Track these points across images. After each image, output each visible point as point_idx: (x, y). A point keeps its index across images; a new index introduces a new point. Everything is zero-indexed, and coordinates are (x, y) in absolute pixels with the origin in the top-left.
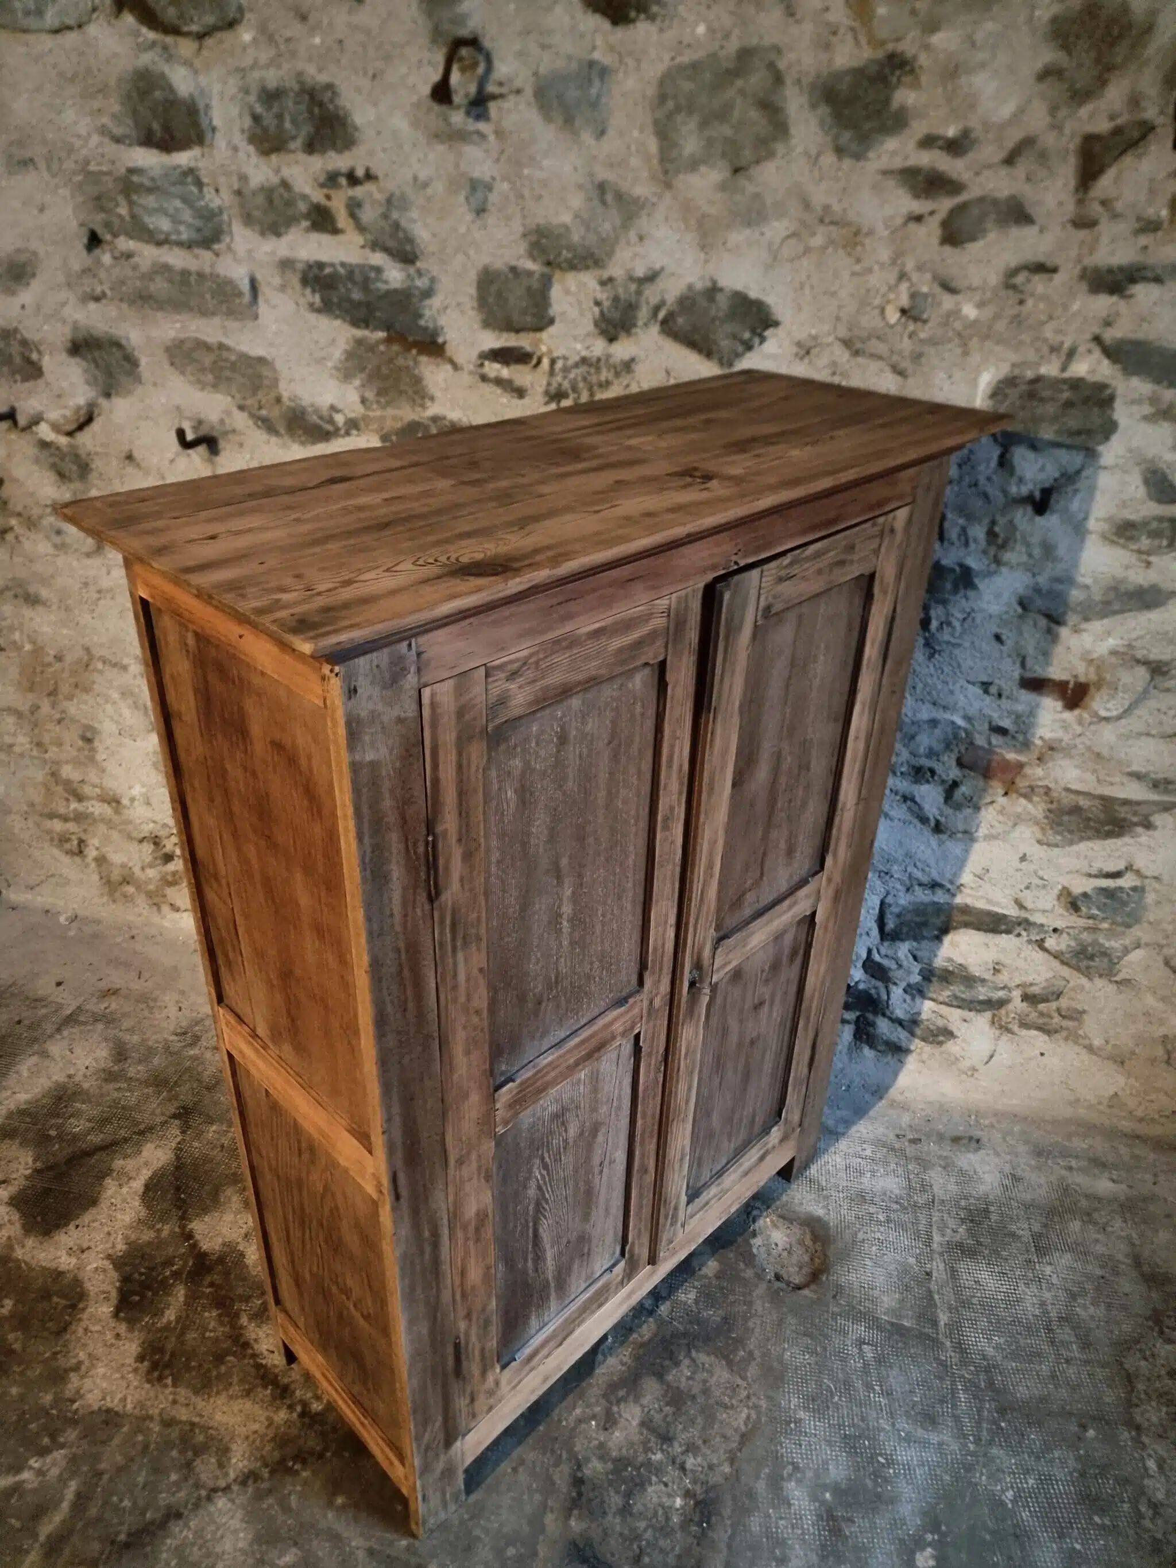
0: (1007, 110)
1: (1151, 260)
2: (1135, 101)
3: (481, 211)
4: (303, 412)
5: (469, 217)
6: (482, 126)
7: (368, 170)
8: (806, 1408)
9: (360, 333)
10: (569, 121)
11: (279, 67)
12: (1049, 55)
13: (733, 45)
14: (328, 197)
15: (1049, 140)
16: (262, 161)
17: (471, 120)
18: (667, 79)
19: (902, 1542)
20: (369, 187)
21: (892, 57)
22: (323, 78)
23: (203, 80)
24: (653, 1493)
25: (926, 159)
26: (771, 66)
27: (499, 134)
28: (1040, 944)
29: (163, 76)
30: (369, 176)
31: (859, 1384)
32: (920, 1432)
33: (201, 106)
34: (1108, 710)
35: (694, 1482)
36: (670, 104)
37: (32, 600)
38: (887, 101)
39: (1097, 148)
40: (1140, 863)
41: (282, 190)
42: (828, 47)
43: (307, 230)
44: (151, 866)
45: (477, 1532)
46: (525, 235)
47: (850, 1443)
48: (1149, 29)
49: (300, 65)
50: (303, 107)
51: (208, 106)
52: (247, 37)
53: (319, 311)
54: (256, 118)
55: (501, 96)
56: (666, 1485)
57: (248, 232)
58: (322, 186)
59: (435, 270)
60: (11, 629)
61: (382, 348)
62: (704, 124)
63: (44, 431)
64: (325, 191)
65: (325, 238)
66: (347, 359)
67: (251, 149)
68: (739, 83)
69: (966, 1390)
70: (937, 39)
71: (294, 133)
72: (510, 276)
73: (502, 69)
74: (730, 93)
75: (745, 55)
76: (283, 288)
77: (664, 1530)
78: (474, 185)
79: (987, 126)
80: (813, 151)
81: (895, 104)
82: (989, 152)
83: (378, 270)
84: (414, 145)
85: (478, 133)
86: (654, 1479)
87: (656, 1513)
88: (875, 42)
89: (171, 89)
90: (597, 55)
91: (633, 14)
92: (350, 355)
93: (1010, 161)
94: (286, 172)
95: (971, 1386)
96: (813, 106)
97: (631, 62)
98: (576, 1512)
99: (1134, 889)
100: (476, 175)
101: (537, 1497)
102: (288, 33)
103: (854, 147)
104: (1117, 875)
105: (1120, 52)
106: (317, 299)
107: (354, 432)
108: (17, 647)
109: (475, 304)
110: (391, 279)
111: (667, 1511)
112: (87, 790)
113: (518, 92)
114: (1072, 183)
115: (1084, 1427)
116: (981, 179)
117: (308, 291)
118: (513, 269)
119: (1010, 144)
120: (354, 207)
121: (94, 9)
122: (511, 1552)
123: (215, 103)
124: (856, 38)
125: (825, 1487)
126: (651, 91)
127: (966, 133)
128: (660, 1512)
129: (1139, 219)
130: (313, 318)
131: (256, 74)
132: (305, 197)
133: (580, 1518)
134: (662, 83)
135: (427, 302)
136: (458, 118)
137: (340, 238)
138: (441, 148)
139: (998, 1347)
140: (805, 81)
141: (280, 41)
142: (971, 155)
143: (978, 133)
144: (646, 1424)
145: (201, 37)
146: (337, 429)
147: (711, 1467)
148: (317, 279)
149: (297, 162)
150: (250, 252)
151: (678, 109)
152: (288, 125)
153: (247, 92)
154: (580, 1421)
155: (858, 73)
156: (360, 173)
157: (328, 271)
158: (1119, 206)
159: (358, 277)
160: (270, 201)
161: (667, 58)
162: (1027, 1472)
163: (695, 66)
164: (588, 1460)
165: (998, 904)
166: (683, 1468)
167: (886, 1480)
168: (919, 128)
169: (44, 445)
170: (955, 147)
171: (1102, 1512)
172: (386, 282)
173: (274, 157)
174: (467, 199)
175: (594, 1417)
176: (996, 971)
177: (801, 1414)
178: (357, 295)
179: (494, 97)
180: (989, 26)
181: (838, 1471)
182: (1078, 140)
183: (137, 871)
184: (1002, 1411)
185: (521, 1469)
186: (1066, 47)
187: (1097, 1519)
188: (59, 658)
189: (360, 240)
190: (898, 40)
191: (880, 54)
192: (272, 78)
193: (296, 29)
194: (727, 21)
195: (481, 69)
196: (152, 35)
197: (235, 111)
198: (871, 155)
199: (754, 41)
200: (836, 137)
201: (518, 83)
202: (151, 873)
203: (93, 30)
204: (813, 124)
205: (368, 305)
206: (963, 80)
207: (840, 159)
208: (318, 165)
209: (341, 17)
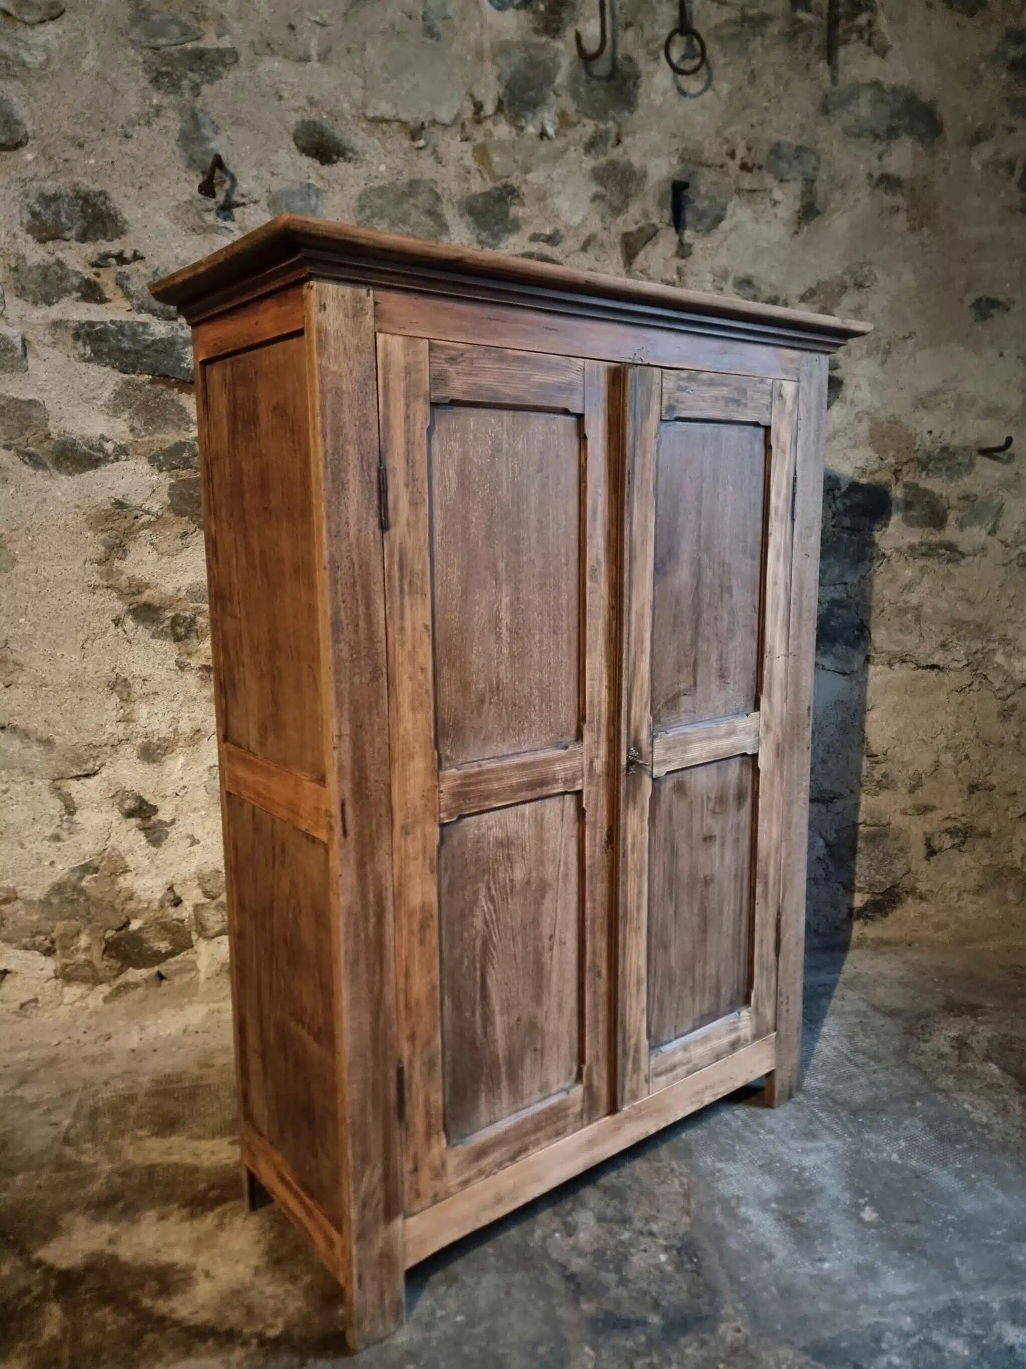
0: (577, 219)
2: (646, 214)
4: (74, 443)
6: (228, 224)
7: (135, 252)
8: (720, 1161)
9: (126, 376)
11: (57, 180)
12: (595, 188)
13: (405, 178)
14: (98, 275)
15: (603, 236)
16: (38, 246)
17: (219, 220)
18: (365, 195)
19: (845, 1211)
20: (136, 265)
21: (506, 186)
22: (96, 187)
24: (638, 1261)
25: (535, 247)
26: (432, 190)
27: (243, 229)
30: (137, 257)
31: (747, 1134)
32: (810, 1145)
35: (667, 1238)
36: (368, 212)
38: (506, 214)
39: (631, 240)
41: (56, 268)
42: (467, 180)
43: (77, 300)
45: (501, 1351)
47: (768, 1168)
48: (645, 175)
49: (76, 179)
50: (77, 208)
52: (30, 157)
53: (89, 360)
54: (35, 215)
55: (243, 204)
56: (645, 1251)
57: (21, 302)
58: (94, 265)
61: (148, 387)
64: (95, 270)
65: (94, 307)
66: (115, 398)
67: (29, 237)
68: (412, 200)
69: (822, 1111)
70: (529, 177)
71: (69, 225)
73: (243, 186)
74: (406, 207)
75: (414, 184)
76: (54, 345)
77: (666, 1279)
79: (568, 228)
80: (466, 241)
81: (511, 216)
82: (571, 243)
83: (145, 325)
84: (174, 236)
85: (226, 228)
86: (633, 1250)
87: (650, 1272)
88: (495, 177)
90: (311, 181)
91: (335, 157)
92: (118, 394)
93: (584, 248)
94: (60, 255)
95: (823, 1108)
96: (462, 216)
97: (338, 188)
98: (581, 1298)
101: (541, 1303)
102: (66, 156)
103: (490, 241)
105: (633, 188)
106: (88, 350)
107: (124, 457)
110: (156, 332)
111: (658, 1267)
113: (255, 202)
114: (621, 262)
115: (913, 1103)
116: (570, 259)
117: (80, 344)
119: (583, 239)
120: (121, 282)
122: (542, 1350)
124: (482, 176)
125: (768, 1201)
126: (354, 204)
127: (557, 232)
128: (652, 1270)
130: (82, 367)
131: (36, 185)
132: (77, 273)
133: (589, 1300)
134: (360, 199)
136: (210, 218)
137: (108, 305)
138: (196, 238)
139: (824, 1081)
140: (454, 200)
141: (59, 161)
142: (561, 245)
143: (563, 231)
144: (601, 1219)
146: (108, 455)
147: (674, 1224)
148: (88, 334)
149: (70, 248)
150: (21, 317)
151: (373, 215)
152: (64, 219)
153: (27, 196)
154: (544, 1238)
155: (486, 196)
156: (128, 254)
157: (99, 327)
158: (651, 272)
159: (127, 331)
160: (45, 276)
161: (362, 183)
162: (896, 1139)
163: (382, 191)
164: (569, 1261)
166: (651, 1234)
167: (808, 1181)
168: (528, 230)
170: (552, 239)
171: (957, 1142)
172: (152, 335)
173: (50, 244)
175: (555, 1231)
177: (719, 1165)
178: (126, 345)
179: (238, 205)
180: (559, 170)
181: (770, 1187)
182: (620, 237)
184: (854, 1113)
185: (513, 1290)
186: (603, 184)
187: (958, 1147)
189: (127, 305)
190: (508, 177)
191: (499, 184)
192: (50, 187)
193: (73, 153)
194: (399, 163)
195: (228, 186)
197: (16, 210)
198: (502, 245)
199: (419, 176)
200: (478, 236)
201: (256, 196)
204: (463, 226)
205: (135, 352)
206: (549, 201)
207: (483, 247)
208: (91, 250)
209: (113, 147)
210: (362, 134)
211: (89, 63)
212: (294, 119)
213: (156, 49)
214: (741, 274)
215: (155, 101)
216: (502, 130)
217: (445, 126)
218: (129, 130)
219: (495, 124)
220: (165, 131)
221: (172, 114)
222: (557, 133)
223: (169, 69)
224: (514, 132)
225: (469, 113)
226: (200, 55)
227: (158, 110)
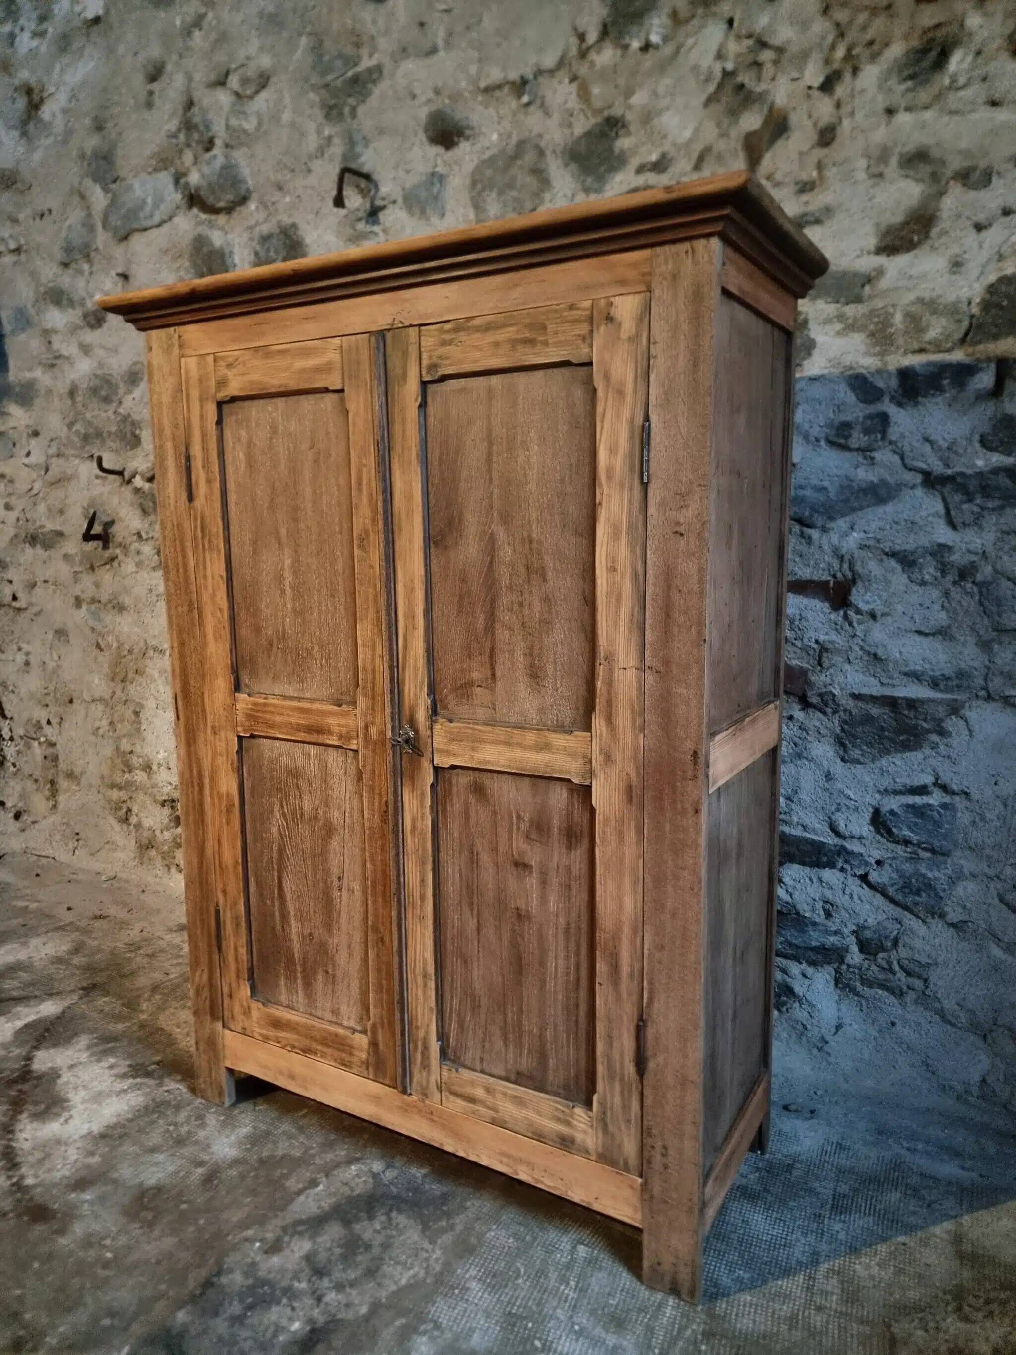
0: (687, 134)
1: (810, 208)
6: (376, 228)
8: (481, 1281)
10: (423, 212)
11: (269, 222)
13: (514, 140)
15: (721, 146)
17: (368, 226)
18: (478, 169)
21: (608, 119)
22: (290, 221)
23: (229, 236)
24: (276, 1313)
25: (641, 180)
26: (537, 147)
27: (385, 231)
28: (864, 878)
29: (207, 238)
31: (554, 1275)
33: (227, 251)
34: (867, 602)
35: (323, 1313)
36: (479, 186)
37: (120, 608)
38: (611, 150)
39: (755, 141)
40: (945, 779)
42: (570, 125)
44: (168, 829)
47: (511, 1321)
49: (280, 218)
50: (281, 239)
51: (231, 252)
52: (253, 207)
54: (256, 254)
55: (385, 207)
56: (293, 1310)
60: (108, 633)
62: (501, 193)
63: (138, 482)
68: (519, 162)
70: (633, 100)
71: (275, 257)
73: (385, 189)
74: (514, 171)
75: (521, 144)
77: (267, 1345)
79: (677, 147)
80: (569, 195)
81: (617, 151)
82: (683, 164)
85: (371, 232)
86: (285, 1302)
87: (267, 1329)
88: (596, 113)
89: (212, 245)
90: (438, 169)
91: (456, 139)
93: (697, 166)
96: (566, 165)
97: (456, 168)
98: (189, 1307)
99: (944, 806)
101: (162, 1286)
102: (273, 200)
103: (596, 185)
104: (922, 790)
108: (109, 646)
111: (279, 1331)
112: (135, 760)
113: (394, 202)
119: (695, 156)
121: (177, 208)
122: (106, 1322)
123: (236, 250)
124: (585, 115)
125: (458, 1351)
126: (468, 182)
127: (664, 156)
128: (272, 1329)
129: (797, 183)
131: (258, 229)
133: (191, 1312)
134: (473, 174)
136: (361, 226)
140: (558, 150)
141: (269, 204)
142: (671, 170)
143: (672, 153)
144: (308, 1258)
145: (229, 210)
147: (348, 1306)
151: (484, 188)
152: (272, 253)
153: (253, 240)
154: (246, 1240)
155: (588, 135)
158: (778, 176)
161: (476, 159)
163: (492, 160)
164: (231, 1271)
165: (814, 831)
166: (319, 1300)
168: (635, 163)
169: (137, 490)
170: (659, 167)
175: (262, 1240)
176: (828, 915)
177: (473, 1285)
179: (383, 208)
180: (666, 81)
181: (482, 1341)
182: (741, 141)
183: (158, 832)
184: (710, 1335)
188: (130, 652)
190: (610, 107)
191: (599, 119)
192: (265, 229)
193: (277, 196)
194: (509, 127)
195: (372, 192)
196: (204, 216)
197: (246, 252)
198: (607, 187)
199: (527, 134)
200: (584, 181)
201: (394, 197)
202: (167, 835)
203: (176, 220)
204: (568, 178)
206: (656, 121)
207: (587, 195)
209: (300, 183)
210: (480, 108)
211: (286, 116)
212: (423, 113)
213: (327, 86)
214: (911, 147)
215: (327, 133)
216: (606, 56)
217: (552, 72)
218: (310, 164)
219: (599, 52)
220: (332, 156)
221: (337, 141)
222: (666, 39)
223: (336, 101)
224: (619, 52)
225: (574, 51)
226: (356, 79)
227: (330, 139)
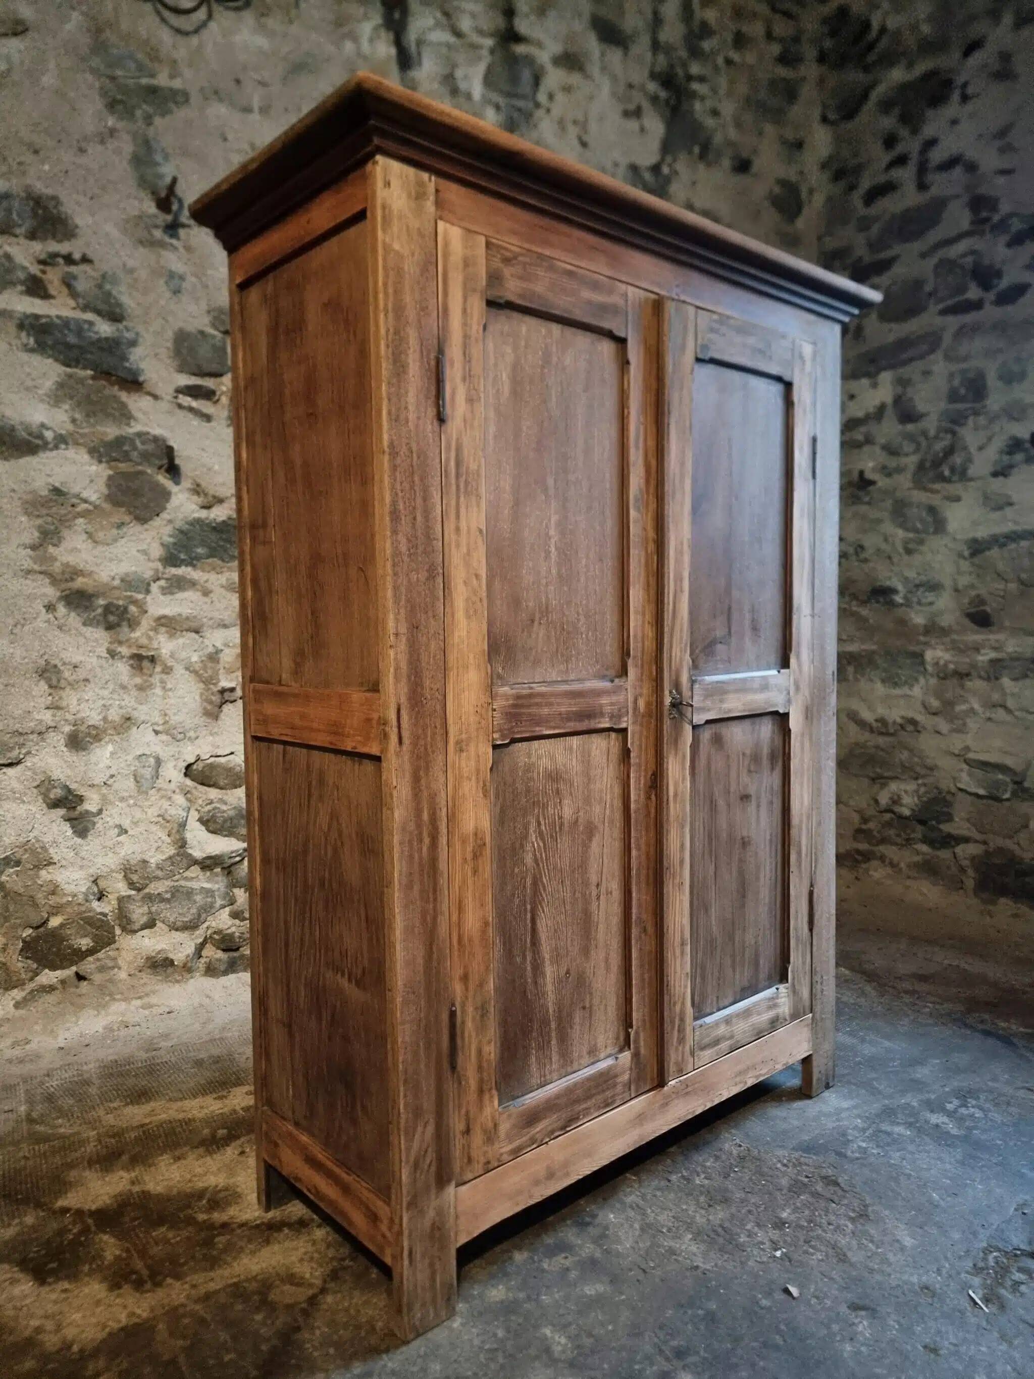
3: (177, 292)
4: (13, 429)
5: (168, 295)
6: (174, 242)
7: (84, 255)
9: (68, 370)
11: (9, 180)
14: (44, 272)
17: (166, 237)
20: (84, 267)
22: (49, 191)
27: (188, 249)
30: (85, 260)
43: (22, 293)
46: (209, 312)
49: (29, 182)
50: (28, 209)
53: (32, 351)
58: (41, 262)
59: (140, 328)
61: (91, 382)
64: (42, 267)
65: (37, 301)
66: (57, 389)
71: (20, 223)
72: (199, 336)
78: (171, 275)
83: (91, 323)
84: (123, 245)
85: (172, 245)
92: (61, 385)
94: (8, 249)
100: (173, 269)
102: (20, 160)
106: (32, 341)
107: (63, 446)
109: (172, 354)
110: (102, 331)
117: (23, 334)
118: (202, 333)
120: (68, 283)
130: (25, 356)
132: (24, 268)
135: (132, 350)
136: (158, 234)
137: (52, 301)
138: (141, 249)
146: (46, 443)
148: (32, 326)
149: (18, 244)
152: (15, 216)
156: (77, 256)
157: (44, 320)
159: (73, 327)
172: (96, 333)
174: (166, 283)
178: (72, 339)
189: (72, 303)
192: (1, 185)
193: (29, 158)
195: (175, 207)
205: (80, 347)
208: (38, 248)
209: (67, 157)
211: (48, 80)
212: (236, 160)
213: (113, 78)
215: (110, 123)
218: (83, 145)
220: (118, 152)
221: (126, 137)
223: (124, 98)
226: (153, 91)
227: (112, 132)
